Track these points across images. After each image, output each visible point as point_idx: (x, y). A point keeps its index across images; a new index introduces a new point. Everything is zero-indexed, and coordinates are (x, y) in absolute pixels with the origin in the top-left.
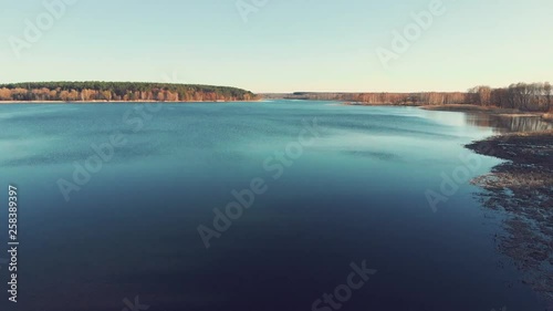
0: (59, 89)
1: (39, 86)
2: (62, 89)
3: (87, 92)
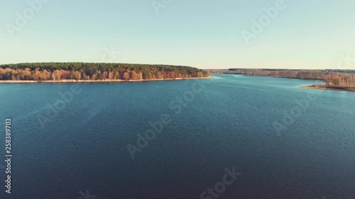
3: (59, 73)
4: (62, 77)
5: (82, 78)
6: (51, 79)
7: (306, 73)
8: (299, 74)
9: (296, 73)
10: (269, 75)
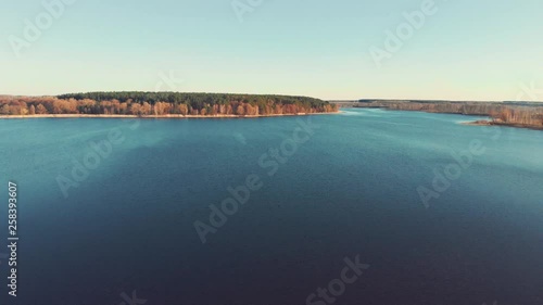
0: (129, 101)
1: (109, 97)
2: (134, 101)
3: (161, 106)
4: (166, 111)
5: (189, 113)
6: (152, 113)
7: (471, 107)
8: (461, 109)
9: (459, 106)
10: (421, 109)
